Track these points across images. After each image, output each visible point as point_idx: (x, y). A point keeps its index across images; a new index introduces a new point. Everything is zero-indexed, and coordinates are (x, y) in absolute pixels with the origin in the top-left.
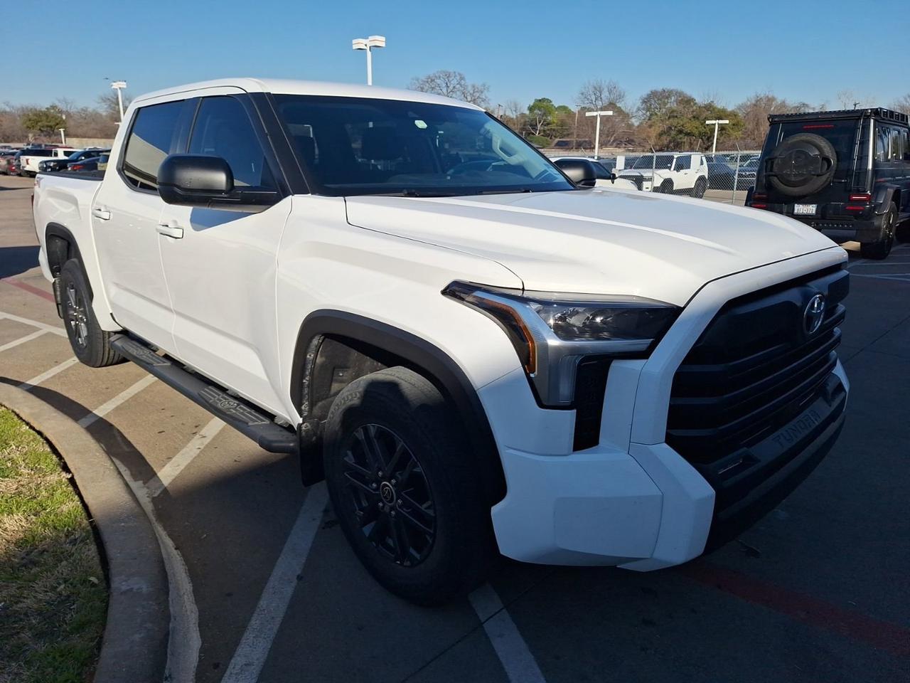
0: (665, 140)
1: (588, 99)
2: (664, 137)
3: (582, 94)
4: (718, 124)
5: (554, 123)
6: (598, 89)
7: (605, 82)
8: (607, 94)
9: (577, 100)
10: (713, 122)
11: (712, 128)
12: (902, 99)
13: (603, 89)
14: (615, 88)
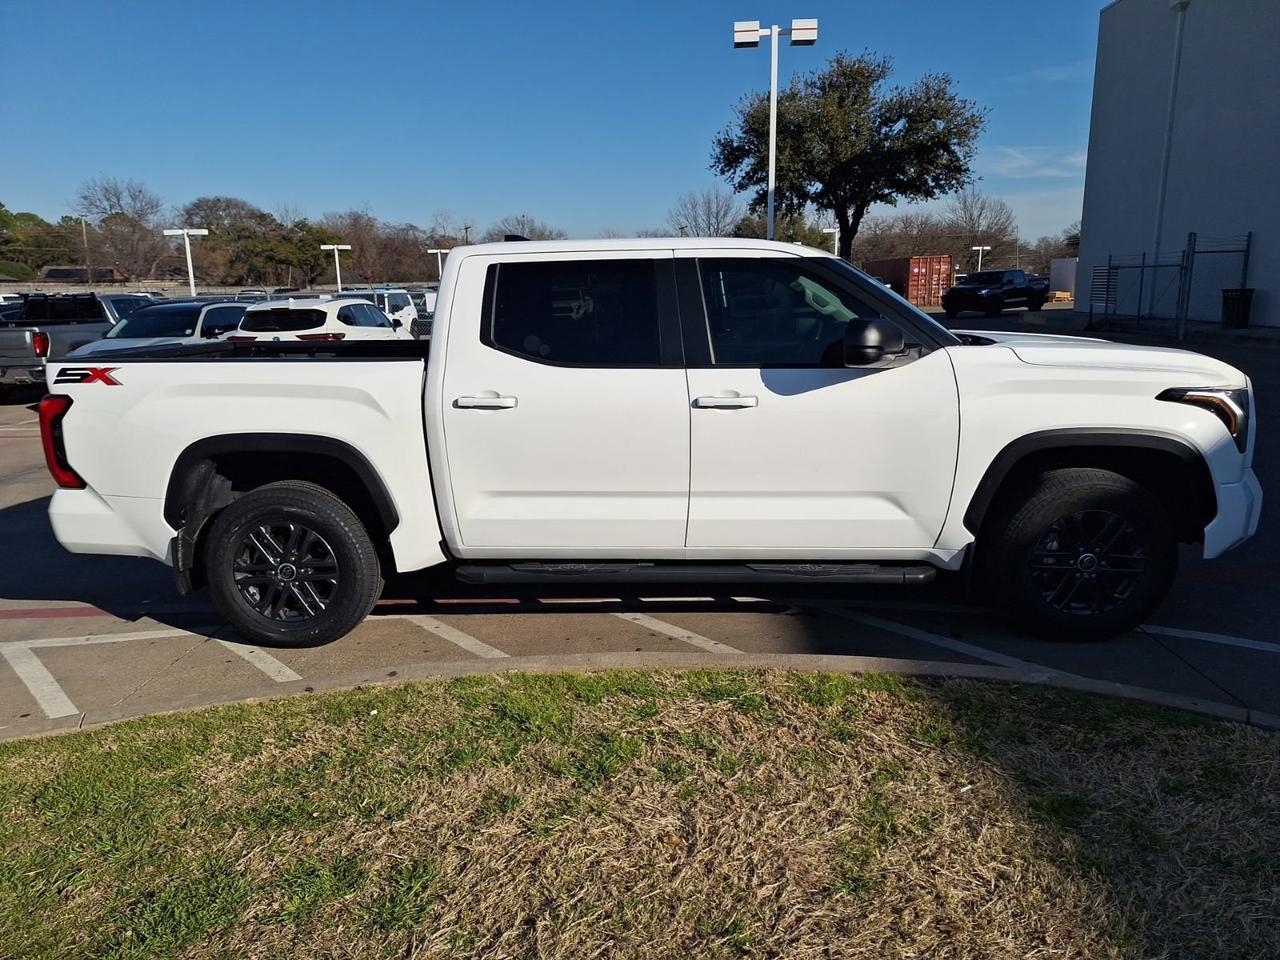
0: (241, 269)
1: (97, 207)
2: (238, 265)
3: (85, 198)
4: (338, 250)
5: (18, 240)
6: (113, 192)
7: (123, 182)
8: (129, 200)
9: (79, 208)
10: (330, 247)
11: (329, 255)
12: (500, 224)
13: (121, 193)
14: (140, 191)
